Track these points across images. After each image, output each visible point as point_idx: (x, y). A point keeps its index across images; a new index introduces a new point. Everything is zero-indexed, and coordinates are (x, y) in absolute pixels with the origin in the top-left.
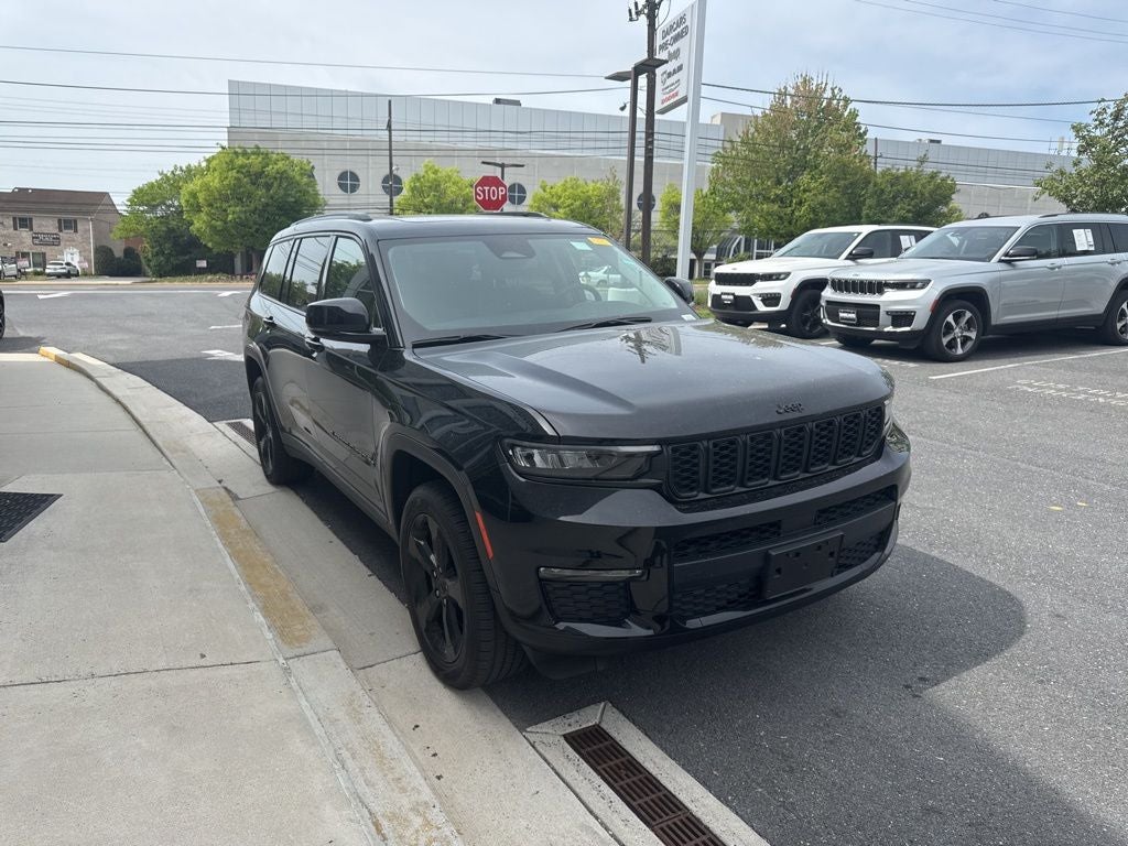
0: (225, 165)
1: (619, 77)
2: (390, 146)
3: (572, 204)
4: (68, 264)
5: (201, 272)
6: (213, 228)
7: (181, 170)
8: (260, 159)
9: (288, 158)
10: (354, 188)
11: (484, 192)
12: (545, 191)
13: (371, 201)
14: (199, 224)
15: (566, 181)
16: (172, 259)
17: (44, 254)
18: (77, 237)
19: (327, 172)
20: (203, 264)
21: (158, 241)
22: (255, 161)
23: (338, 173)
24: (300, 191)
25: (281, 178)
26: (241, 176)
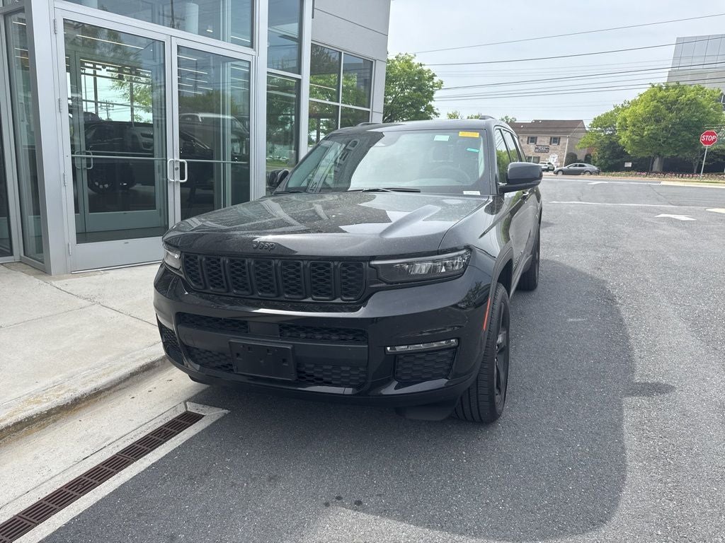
0: (650, 97)
4: (549, 163)
5: (628, 170)
6: (633, 140)
7: (629, 103)
8: (677, 91)
14: (624, 139)
16: (609, 161)
17: (539, 157)
18: (559, 148)
20: (629, 165)
21: (604, 149)
22: (672, 94)
25: (691, 104)
26: (660, 104)
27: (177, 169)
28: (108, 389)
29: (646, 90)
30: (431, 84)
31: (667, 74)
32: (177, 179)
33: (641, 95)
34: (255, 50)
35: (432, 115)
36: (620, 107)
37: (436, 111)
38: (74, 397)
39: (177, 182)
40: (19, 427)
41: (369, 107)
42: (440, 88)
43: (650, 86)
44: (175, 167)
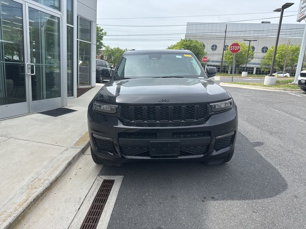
0: (181, 44)
1: (277, 10)
2: (225, 36)
3: (281, 52)
7: (173, 46)
8: (190, 42)
9: (197, 42)
10: (215, 49)
11: (233, 48)
12: (273, 48)
13: (220, 52)
15: (280, 45)
19: (209, 45)
22: (188, 43)
23: (211, 45)
24: (199, 50)
25: (194, 47)
26: (185, 47)
27: (29, 68)
28: (60, 176)
29: (180, 41)
30: (101, 33)
31: (185, 36)
32: (30, 73)
33: (178, 43)
34: (62, 13)
35: (102, 46)
36: (170, 47)
37: (104, 45)
38: (50, 182)
39: (30, 75)
40: (35, 201)
41: (90, 42)
42: (105, 35)
43: (181, 40)
44: (29, 67)
